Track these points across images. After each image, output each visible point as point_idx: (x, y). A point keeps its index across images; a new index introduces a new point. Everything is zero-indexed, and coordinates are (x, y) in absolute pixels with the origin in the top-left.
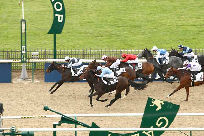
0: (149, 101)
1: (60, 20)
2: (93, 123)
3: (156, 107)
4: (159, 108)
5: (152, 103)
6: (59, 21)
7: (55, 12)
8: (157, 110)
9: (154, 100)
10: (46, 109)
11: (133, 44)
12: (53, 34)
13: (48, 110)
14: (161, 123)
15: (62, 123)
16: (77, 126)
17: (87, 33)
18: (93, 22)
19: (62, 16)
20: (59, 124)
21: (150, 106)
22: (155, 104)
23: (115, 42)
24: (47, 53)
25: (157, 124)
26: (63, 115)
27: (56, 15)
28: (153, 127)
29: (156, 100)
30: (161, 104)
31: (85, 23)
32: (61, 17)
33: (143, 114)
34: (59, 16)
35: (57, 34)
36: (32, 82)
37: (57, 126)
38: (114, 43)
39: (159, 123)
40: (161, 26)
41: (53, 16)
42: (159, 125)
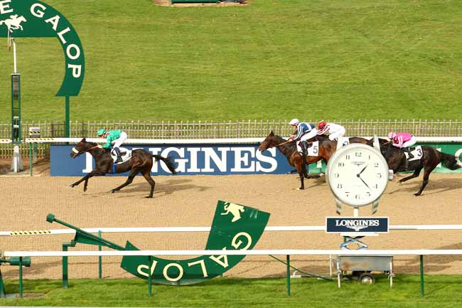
0: (221, 206)
1: (77, 73)
2: (128, 243)
3: (231, 215)
4: (237, 217)
5: (225, 209)
6: (75, 75)
7: (69, 61)
8: (233, 220)
9: (229, 204)
10: (50, 219)
11: (197, 114)
12: (64, 98)
13: (54, 222)
14: (240, 242)
15: (77, 244)
16: (102, 247)
17: (122, 95)
18: (131, 77)
19: (79, 67)
20: (73, 245)
21: (222, 214)
22: (230, 212)
23: (167, 110)
24: (56, 127)
25: (233, 244)
26: (78, 230)
27: (70, 66)
28: (227, 249)
29: (231, 205)
30: (240, 210)
31: (118, 80)
32: (77, 69)
33: (209, 229)
34: (74, 67)
35: (70, 97)
36: (29, 176)
37: (69, 247)
38: (167, 112)
39: (236, 243)
40: (243, 84)
41: (64, 67)
42: (237, 246)
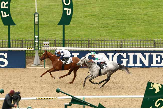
1: (69, 13)
3: (155, 90)
4: (158, 90)
5: (152, 86)
6: (68, 14)
7: (64, 6)
9: (153, 84)
10: (58, 91)
11: (131, 35)
12: (62, 26)
13: (60, 92)
14: (159, 104)
15: (73, 104)
16: (86, 106)
17: (91, 25)
18: (96, 15)
19: (70, 10)
20: (70, 105)
21: (150, 89)
22: (154, 88)
23: (115, 33)
24: (57, 42)
25: (156, 105)
26: (73, 97)
27: (65, 9)
28: (152, 108)
30: (159, 87)
31: (88, 16)
32: (69, 11)
33: (143, 96)
34: (67, 9)
35: (65, 26)
36: (44, 67)
37: (68, 107)
38: (115, 34)
39: (157, 104)
40: (155, 19)
41: (62, 10)
42: (157, 106)
